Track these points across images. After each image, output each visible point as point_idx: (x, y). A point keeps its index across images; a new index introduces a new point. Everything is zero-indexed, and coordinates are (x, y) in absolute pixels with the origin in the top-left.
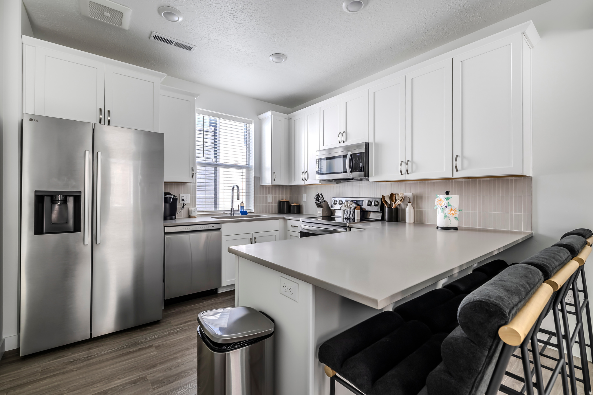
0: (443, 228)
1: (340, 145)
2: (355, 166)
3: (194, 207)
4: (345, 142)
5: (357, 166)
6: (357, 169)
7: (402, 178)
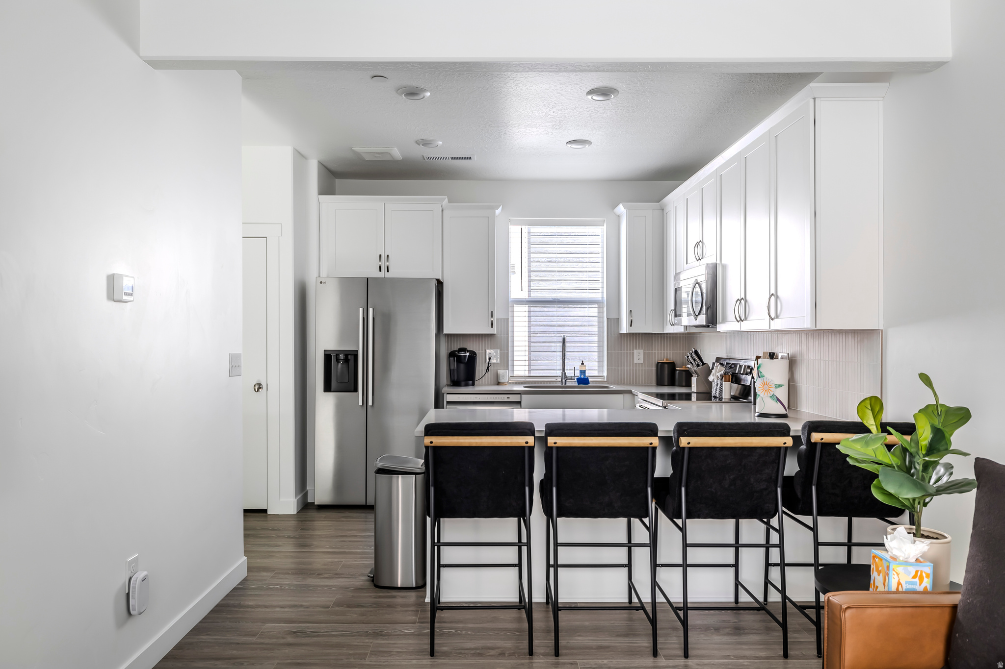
1: (697, 264)
3: (506, 369)
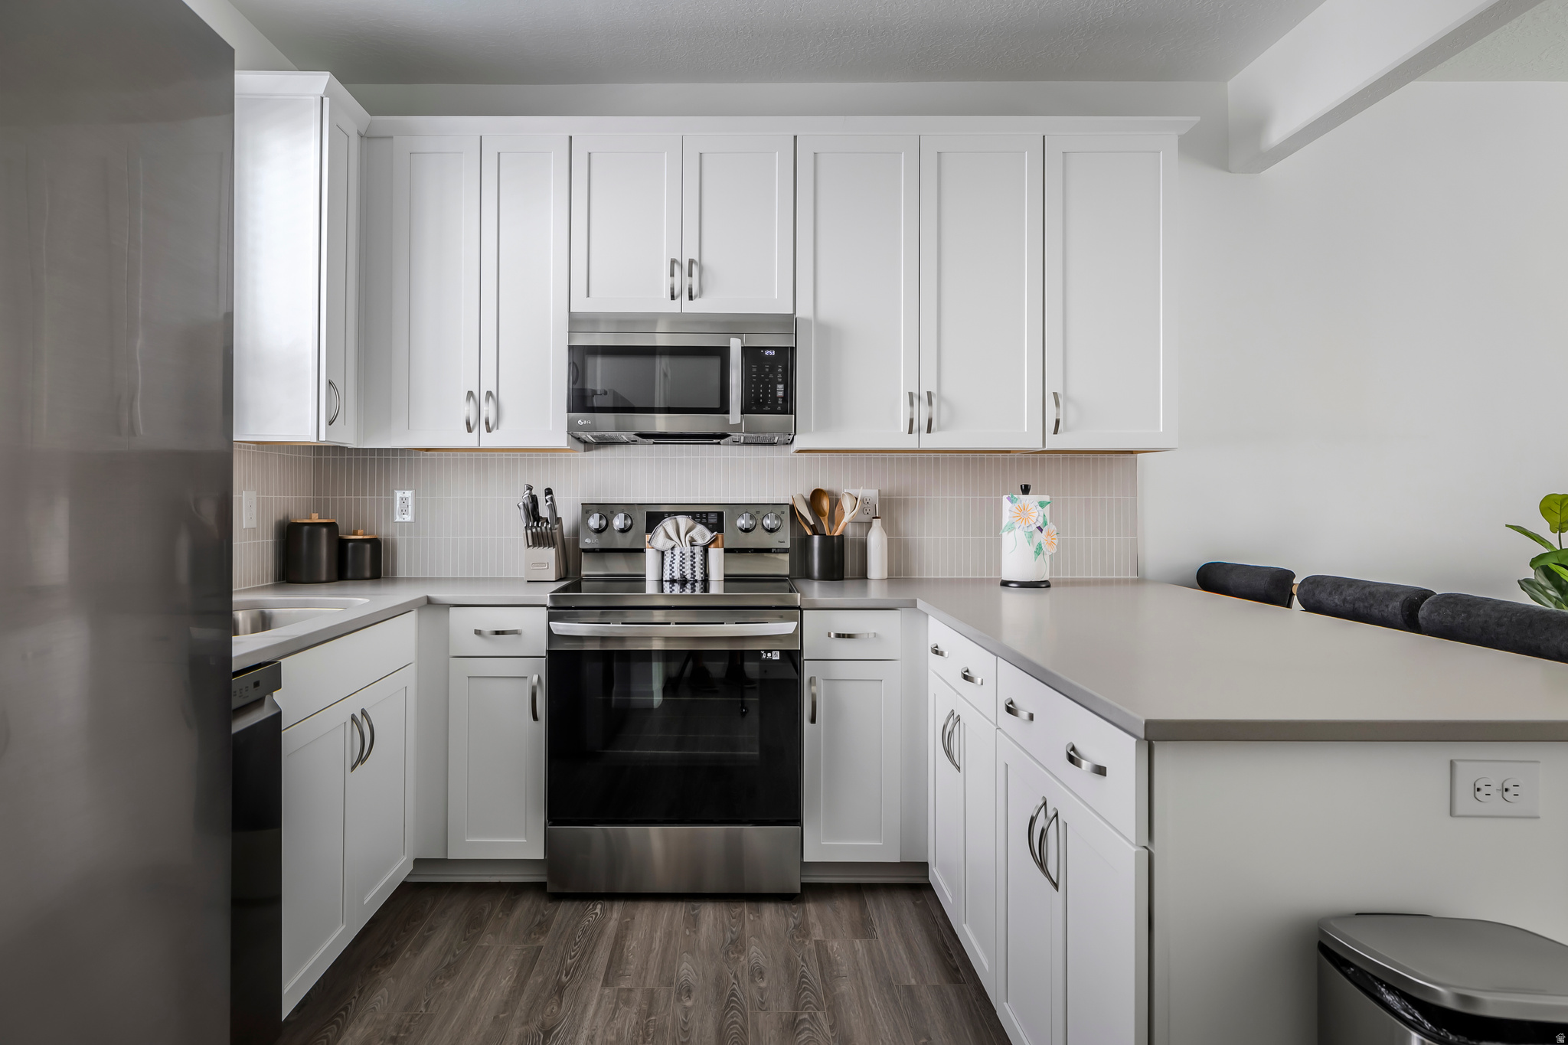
0: (1024, 585)
1: (674, 307)
2: (757, 393)
4: (696, 297)
5: (765, 393)
6: (765, 403)
7: (910, 442)
